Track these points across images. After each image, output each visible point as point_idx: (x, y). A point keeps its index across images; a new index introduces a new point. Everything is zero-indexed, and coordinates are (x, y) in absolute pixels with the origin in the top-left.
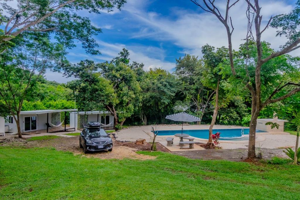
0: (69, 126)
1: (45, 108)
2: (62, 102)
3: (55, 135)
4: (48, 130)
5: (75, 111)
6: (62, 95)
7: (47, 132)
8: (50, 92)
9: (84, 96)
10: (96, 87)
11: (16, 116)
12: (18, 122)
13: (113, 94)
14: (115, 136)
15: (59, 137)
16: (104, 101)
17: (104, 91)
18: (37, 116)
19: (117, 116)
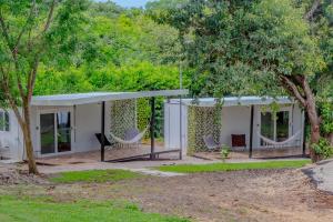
0: (162, 145)
1: (91, 87)
2: (139, 69)
3: (126, 169)
4: (105, 154)
5: (179, 97)
6: (136, 46)
7: (102, 160)
8: (102, 37)
9: (212, 47)
10: (250, 16)
11: (21, 110)
12: (26, 126)
13: (306, 40)
14: (315, 177)
15: (138, 177)
16: (277, 62)
17: (277, 29)
18: (72, 111)
19: (319, 112)
